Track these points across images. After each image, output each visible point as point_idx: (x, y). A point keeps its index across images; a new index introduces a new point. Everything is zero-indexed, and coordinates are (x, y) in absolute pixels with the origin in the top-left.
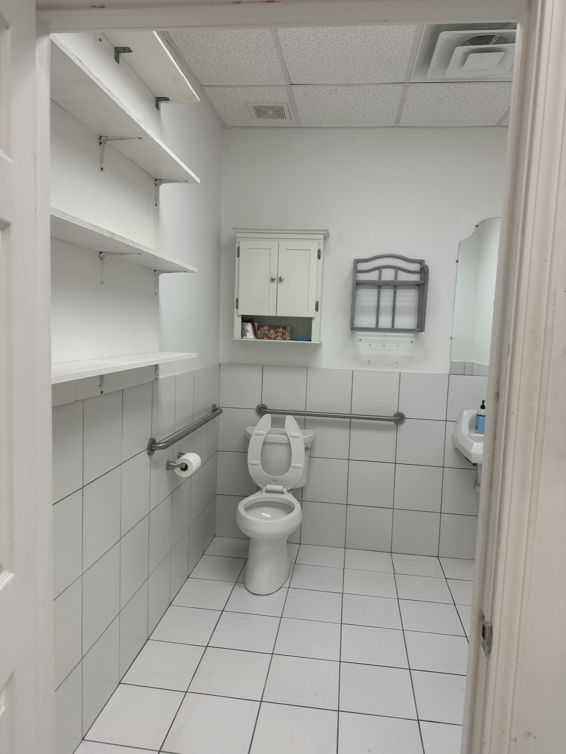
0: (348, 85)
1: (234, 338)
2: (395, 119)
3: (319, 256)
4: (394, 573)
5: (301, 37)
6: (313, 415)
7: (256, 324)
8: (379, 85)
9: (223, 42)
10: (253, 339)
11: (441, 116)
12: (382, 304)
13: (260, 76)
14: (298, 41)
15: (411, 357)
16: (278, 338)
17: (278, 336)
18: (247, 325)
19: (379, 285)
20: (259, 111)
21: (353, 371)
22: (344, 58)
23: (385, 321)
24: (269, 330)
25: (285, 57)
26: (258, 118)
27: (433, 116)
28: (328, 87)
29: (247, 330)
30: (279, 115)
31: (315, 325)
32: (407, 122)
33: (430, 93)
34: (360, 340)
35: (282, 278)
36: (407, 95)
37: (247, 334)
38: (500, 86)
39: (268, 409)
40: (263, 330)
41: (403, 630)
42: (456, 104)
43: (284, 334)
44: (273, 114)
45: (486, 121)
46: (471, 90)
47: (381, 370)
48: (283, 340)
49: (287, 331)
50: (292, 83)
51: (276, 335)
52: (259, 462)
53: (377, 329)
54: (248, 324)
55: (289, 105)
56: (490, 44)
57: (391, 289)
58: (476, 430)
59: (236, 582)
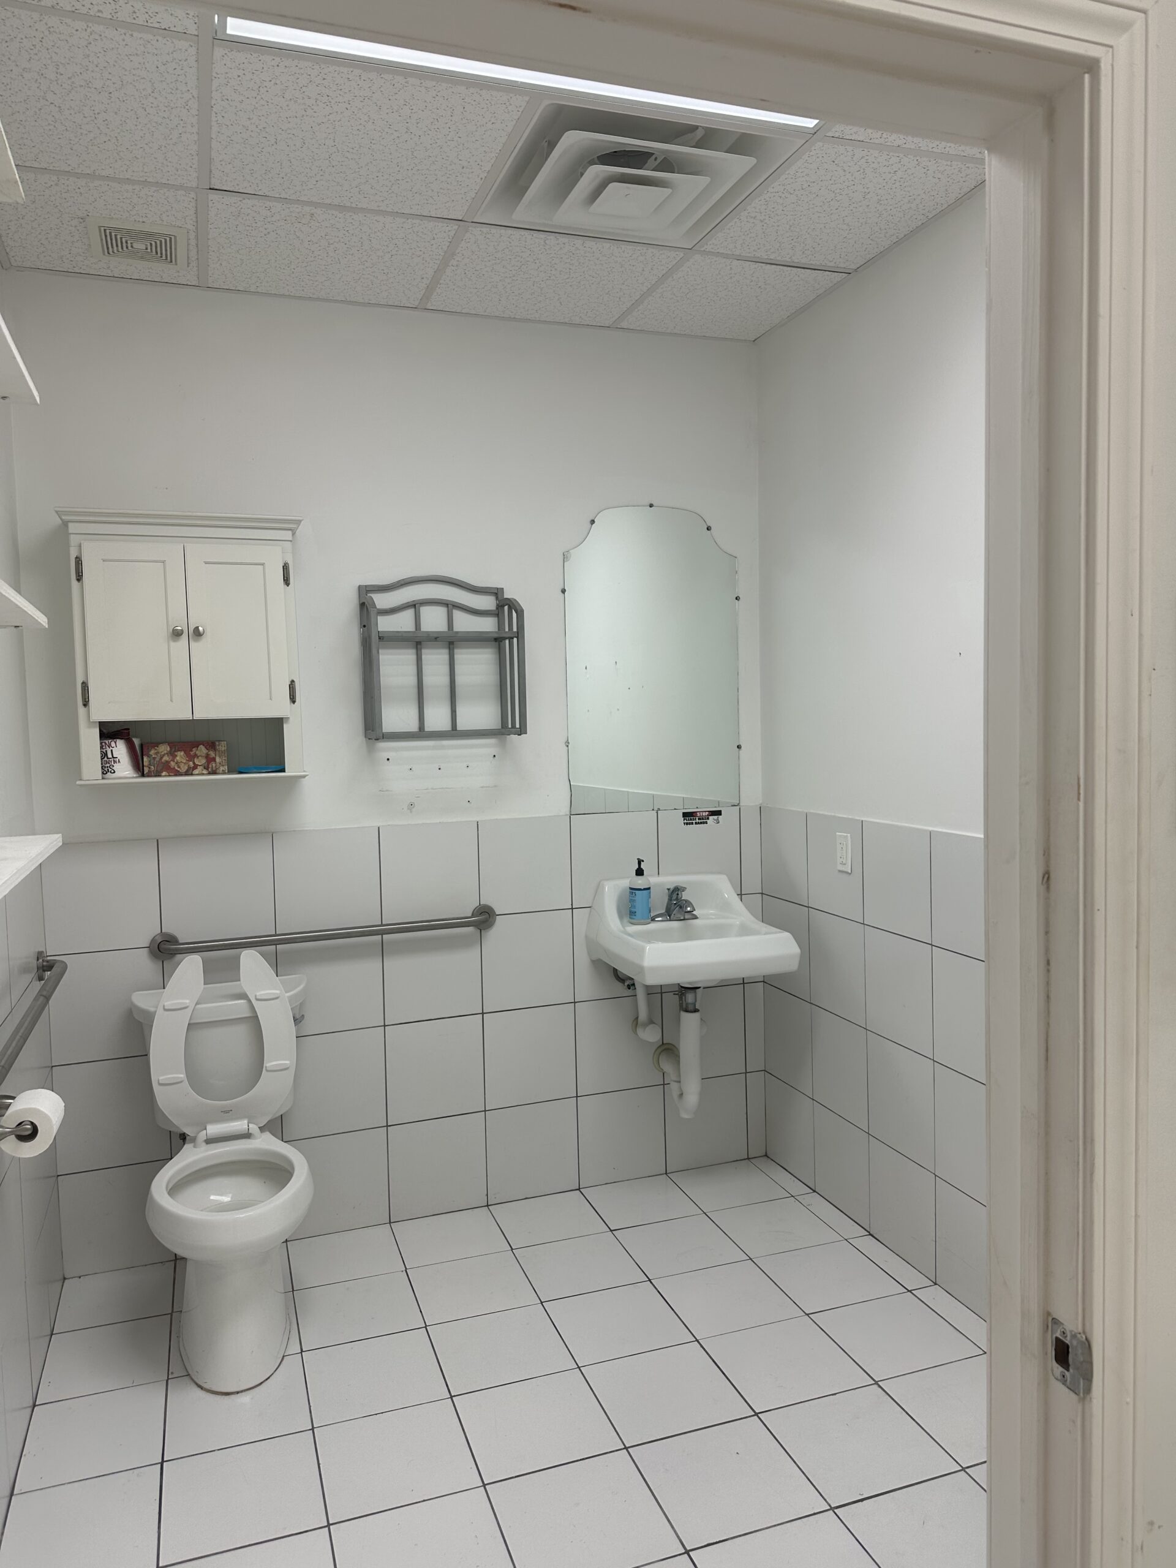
0: (341, 208)
1: (81, 780)
2: (422, 293)
3: (287, 578)
4: (510, 1249)
5: (266, 87)
6: (298, 940)
7: (136, 742)
8: (408, 219)
9: (62, 63)
10: (133, 778)
11: (516, 296)
12: (427, 680)
13: (137, 158)
14: (258, 94)
15: (495, 786)
16: (196, 772)
17: (195, 767)
18: (113, 744)
19: (417, 641)
20: (111, 239)
21: (379, 828)
22: (351, 150)
23: (437, 717)
24: (172, 754)
25: (214, 123)
26: (104, 254)
27: (500, 295)
28: (296, 206)
29: (114, 758)
30: (161, 254)
31: (289, 733)
32: (444, 300)
33: (508, 248)
34: (388, 759)
35: (200, 628)
36: (461, 246)
37: (116, 767)
38: (640, 252)
39: (180, 942)
40: (156, 753)
41: (579, 1367)
42: (550, 277)
43: (210, 760)
44: (147, 249)
45: (594, 316)
46: (585, 253)
47: (438, 821)
48: (210, 774)
49: (217, 752)
50: (212, 187)
51: (191, 764)
52: (182, 1076)
53: (421, 734)
54: (115, 743)
55: (192, 235)
56: (644, 167)
57: (443, 648)
58: (630, 918)
59: (168, 1379)
